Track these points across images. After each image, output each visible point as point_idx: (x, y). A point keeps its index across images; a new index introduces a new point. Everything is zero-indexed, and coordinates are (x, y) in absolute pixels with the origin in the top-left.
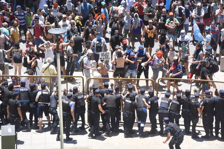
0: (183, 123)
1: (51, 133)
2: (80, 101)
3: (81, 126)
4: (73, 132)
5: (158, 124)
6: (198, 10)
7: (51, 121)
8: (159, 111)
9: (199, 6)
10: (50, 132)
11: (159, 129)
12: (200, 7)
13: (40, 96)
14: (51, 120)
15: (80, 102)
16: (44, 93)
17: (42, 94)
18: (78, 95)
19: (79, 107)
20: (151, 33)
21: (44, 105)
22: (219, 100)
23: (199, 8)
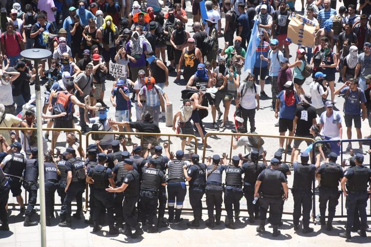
0: (246, 208)
1: (25, 225)
2: (78, 171)
3: (75, 213)
4: (65, 222)
5: (205, 209)
6: (263, 17)
7: (26, 205)
8: (208, 187)
9: (265, 9)
10: (23, 223)
11: (205, 217)
12: (265, 11)
13: (7, 163)
14: (24, 203)
15: (78, 173)
16: (15, 159)
17: (12, 161)
18: (75, 161)
19: (77, 180)
20: (189, 59)
21: (11, 179)
22: (301, 168)
23: (264, 13)
